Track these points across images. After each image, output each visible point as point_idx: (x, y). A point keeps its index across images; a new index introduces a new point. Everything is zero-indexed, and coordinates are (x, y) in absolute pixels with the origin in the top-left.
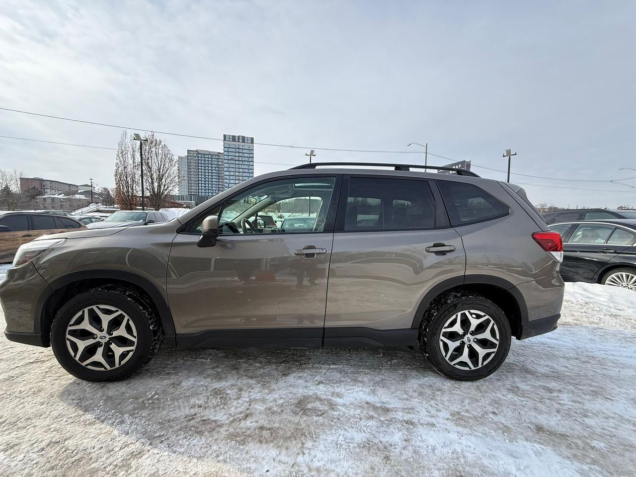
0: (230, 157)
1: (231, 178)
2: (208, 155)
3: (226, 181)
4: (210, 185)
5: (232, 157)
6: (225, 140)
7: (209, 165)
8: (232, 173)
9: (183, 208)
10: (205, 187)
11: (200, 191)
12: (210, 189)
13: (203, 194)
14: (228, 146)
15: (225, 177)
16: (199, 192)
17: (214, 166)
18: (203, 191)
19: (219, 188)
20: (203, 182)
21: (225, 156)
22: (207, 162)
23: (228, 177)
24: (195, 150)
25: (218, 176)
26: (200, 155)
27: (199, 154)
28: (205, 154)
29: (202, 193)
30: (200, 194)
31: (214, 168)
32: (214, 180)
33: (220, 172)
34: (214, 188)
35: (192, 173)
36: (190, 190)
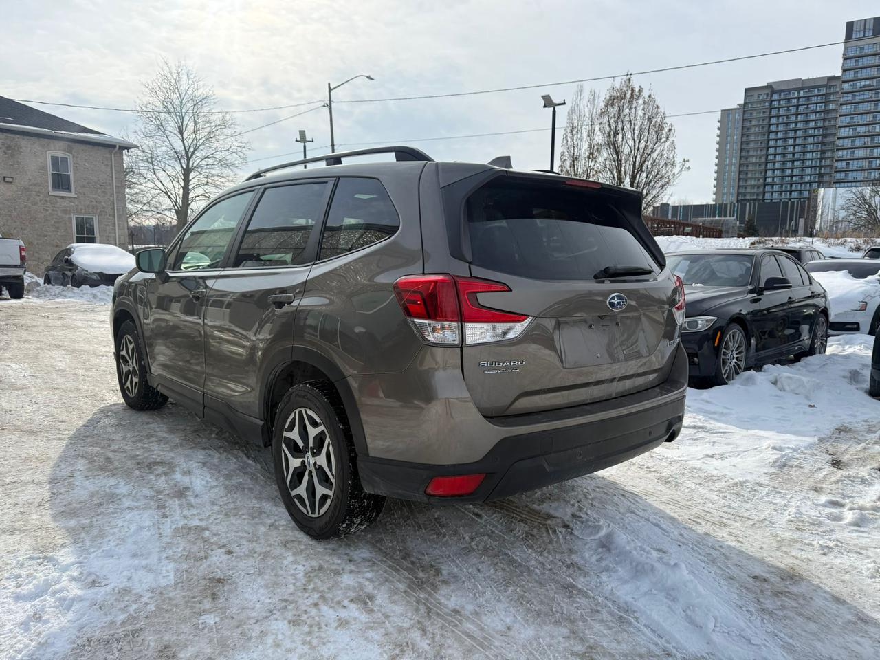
0: (860, 84)
1: (859, 142)
2: (799, 90)
3: (840, 153)
4: (796, 172)
5: (868, 82)
6: (849, 36)
7: (800, 118)
8: (861, 130)
9: (683, 234)
10: (783, 178)
11: (768, 188)
12: (796, 183)
13: (776, 195)
14: (858, 53)
15: (840, 143)
16: (764, 193)
17: (812, 117)
18: (776, 188)
19: (821, 175)
20: (777, 166)
21: (846, 85)
22: (793, 110)
23: (847, 143)
24: (766, 85)
25: (823, 144)
26: (776, 97)
27: (773, 92)
28: (789, 91)
29: (772, 193)
30: (768, 196)
31: (812, 124)
32: (809, 156)
33: (829, 132)
34: (807, 179)
35: (752, 145)
36: (742, 190)
